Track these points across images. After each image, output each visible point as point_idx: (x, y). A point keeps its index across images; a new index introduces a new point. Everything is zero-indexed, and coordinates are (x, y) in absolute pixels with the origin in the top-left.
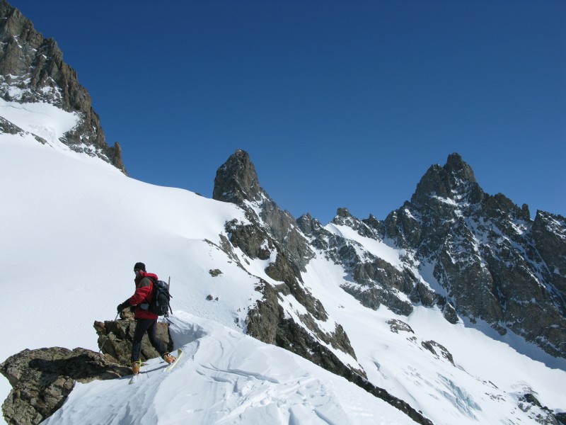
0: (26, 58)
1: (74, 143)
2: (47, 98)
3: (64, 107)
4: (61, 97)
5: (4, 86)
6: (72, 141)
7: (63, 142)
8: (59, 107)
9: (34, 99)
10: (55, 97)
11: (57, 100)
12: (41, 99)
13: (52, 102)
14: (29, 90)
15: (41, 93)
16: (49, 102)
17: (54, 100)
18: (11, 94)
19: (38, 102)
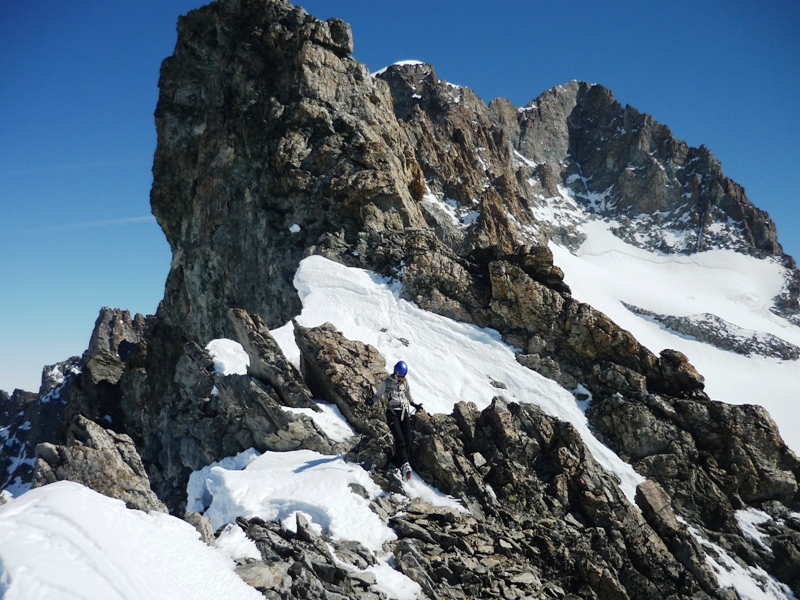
0: (674, 183)
1: (793, 313)
2: (721, 241)
3: (751, 252)
4: (742, 237)
5: (655, 231)
6: (788, 310)
7: (777, 313)
8: (743, 252)
9: (704, 246)
10: (734, 239)
11: (738, 242)
12: (714, 244)
13: (731, 246)
14: (693, 233)
15: (711, 233)
16: (728, 248)
17: (734, 243)
18: (670, 243)
19: (711, 249)
